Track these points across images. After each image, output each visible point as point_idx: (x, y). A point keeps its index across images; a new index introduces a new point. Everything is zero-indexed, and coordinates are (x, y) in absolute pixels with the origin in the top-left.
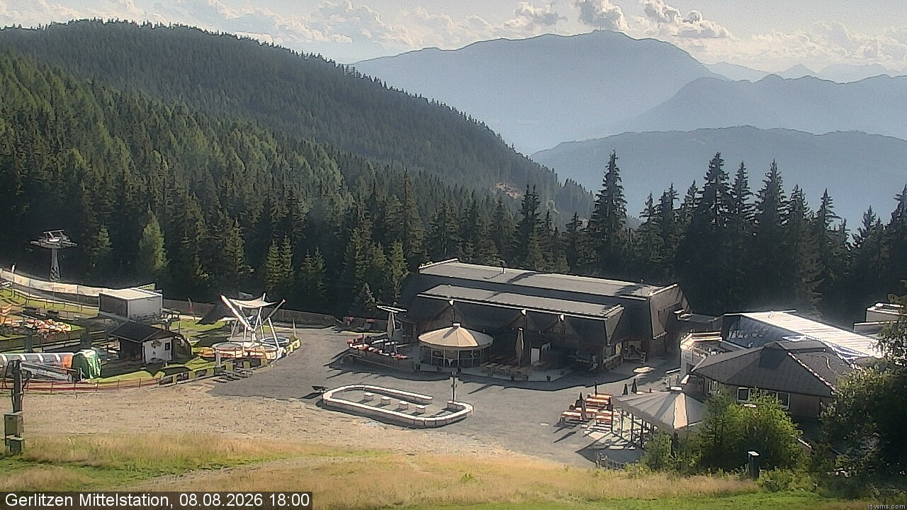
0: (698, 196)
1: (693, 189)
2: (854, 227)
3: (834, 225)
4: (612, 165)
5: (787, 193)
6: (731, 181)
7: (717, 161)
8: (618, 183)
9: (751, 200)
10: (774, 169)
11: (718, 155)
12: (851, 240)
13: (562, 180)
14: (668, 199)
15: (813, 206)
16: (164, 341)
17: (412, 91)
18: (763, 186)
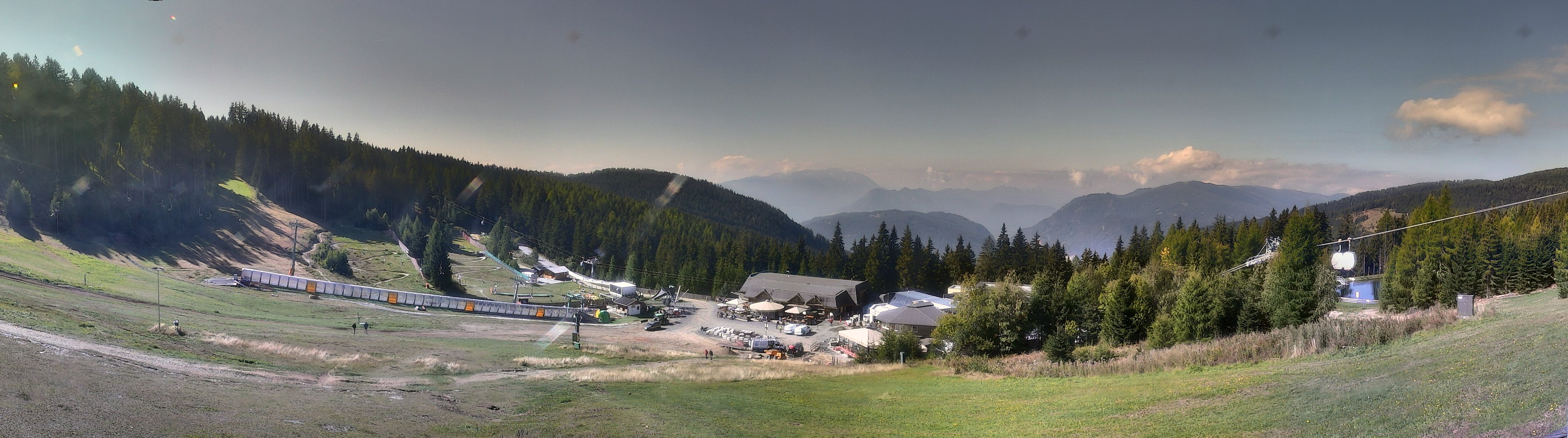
0: (875, 240)
1: (873, 238)
2: (942, 252)
3: (934, 252)
4: (838, 227)
5: (914, 238)
6: (890, 233)
7: (884, 225)
8: (841, 235)
9: (898, 242)
10: (908, 229)
11: (884, 222)
12: (940, 258)
13: (815, 235)
14: (863, 241)
15: (925, 244)
16: (636, 306)
17: (746, 195)
18: (903, 236)
